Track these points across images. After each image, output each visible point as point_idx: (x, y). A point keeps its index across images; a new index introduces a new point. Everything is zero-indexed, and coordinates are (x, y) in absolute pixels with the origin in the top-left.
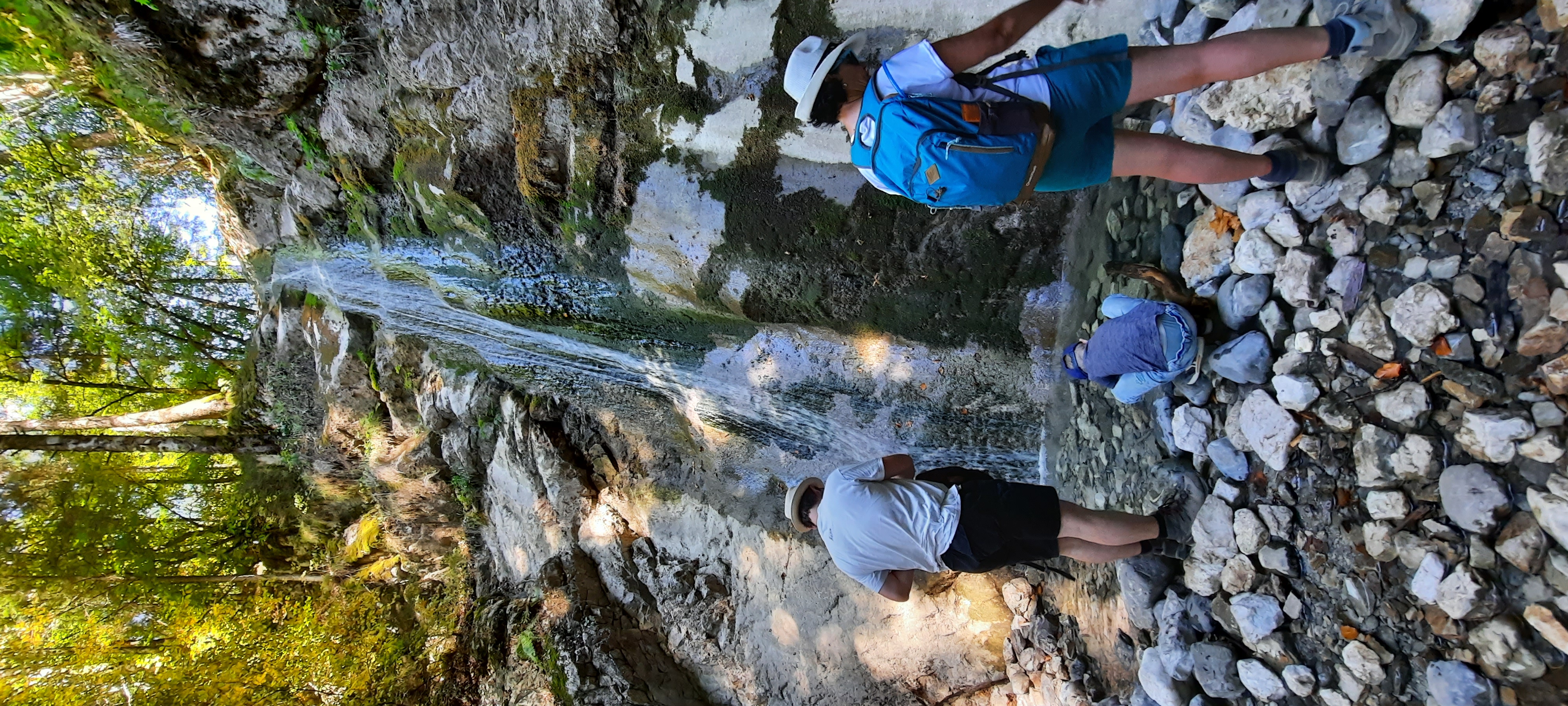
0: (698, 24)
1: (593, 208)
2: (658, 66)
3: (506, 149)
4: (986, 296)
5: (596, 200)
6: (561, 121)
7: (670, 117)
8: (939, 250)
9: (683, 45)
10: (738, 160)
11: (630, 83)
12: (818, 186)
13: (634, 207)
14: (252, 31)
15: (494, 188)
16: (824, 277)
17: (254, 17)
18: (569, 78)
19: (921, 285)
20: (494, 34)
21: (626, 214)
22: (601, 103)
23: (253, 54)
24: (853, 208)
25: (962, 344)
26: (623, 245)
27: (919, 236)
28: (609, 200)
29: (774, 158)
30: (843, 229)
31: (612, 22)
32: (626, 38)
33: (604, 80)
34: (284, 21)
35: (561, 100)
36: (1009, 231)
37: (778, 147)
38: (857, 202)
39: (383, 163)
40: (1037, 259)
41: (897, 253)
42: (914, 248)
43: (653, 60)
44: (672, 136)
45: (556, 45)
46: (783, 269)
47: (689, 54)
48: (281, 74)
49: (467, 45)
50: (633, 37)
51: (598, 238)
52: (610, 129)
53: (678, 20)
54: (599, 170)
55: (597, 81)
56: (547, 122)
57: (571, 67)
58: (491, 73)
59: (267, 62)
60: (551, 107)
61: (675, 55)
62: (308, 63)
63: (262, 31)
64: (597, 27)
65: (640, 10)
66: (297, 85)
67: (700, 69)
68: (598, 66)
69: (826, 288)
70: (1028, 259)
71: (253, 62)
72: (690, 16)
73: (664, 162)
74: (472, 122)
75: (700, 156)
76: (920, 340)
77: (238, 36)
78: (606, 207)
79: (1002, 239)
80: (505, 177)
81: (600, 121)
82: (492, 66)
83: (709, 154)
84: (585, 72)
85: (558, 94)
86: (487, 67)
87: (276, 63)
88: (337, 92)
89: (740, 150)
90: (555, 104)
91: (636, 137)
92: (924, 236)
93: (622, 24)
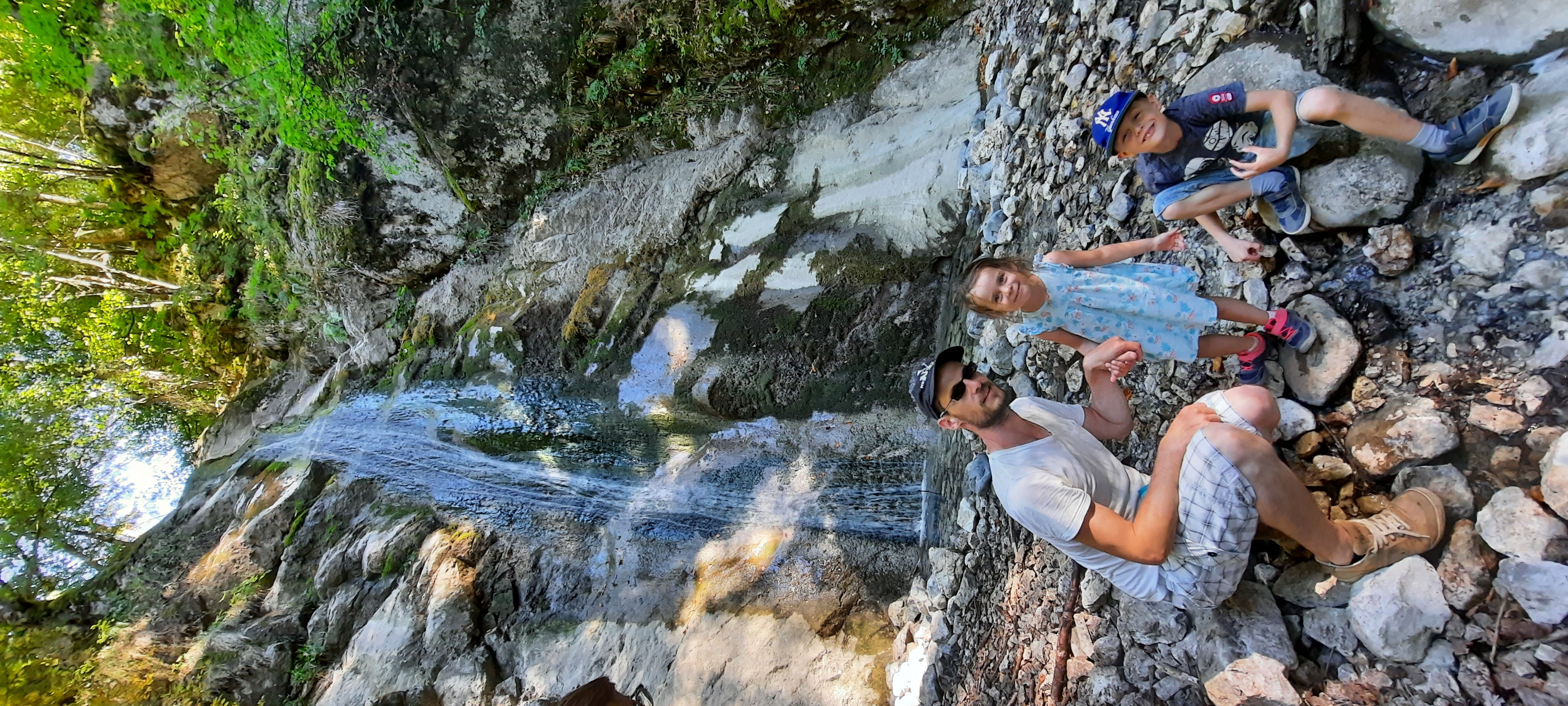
0: (733, 227)
1: (615, 340)
2: (699, 252)
3: (566, 306)
4: (887, 371)
5: (620, 334)
6: (619, 285)
7: (698, 275)
8: (858, 340)
9: (719, 238)
10: (736, 294)
11: (677, 262)
12: (785, 303)
13: (648, 338)
14: (424, 228)
15: (542, 332)
16: (777, 365)
17: (432, 221)
18: (638, 258)
19: (845, 368)
20: (600, 234)
21: (639, 343)
22: (652, 273)
23: (414, 240)
24: (806, 312)
25: (869, 409)
26: (625, 369)
27: (846, 329)
28: (630, 334)
29: (760, 290)
30: (796, 328)
31: (681, 226)
32: (685, 237)
33: (660, 261)
34: (450, 228)
35: (625, 272)
36: (902, 324)
37: (765, 283)
38: (808, 309)
39: (456, 324)
40: (921, 342)
41: (830, 342)
42: (842, 339)
43: (697, 248)
44: (695, 286)
45: (637, 238)
46: (747, 361)
47: (722, 243)
48: (422, 257)
49: (579, 237)
50: (690, 238)
51: (607, 366)
52: (653, 286)
53: (721, 227)
54: (632, 313)
55: (656, 260)
56: (609, 283)
57: (643, 252)
58: (584, 254)
59: (418, 247)
60: (616, 274)
61: (713, 244)
62: (445, 257)
63: (430, 231)
64: (670, 226)
65: (699, 224)
66: (427, 268)
67: (727, 250)
68: (660, 252)
69: (776, 373)
70: (915, 343)
71: (410, 245)
72: (729, 225)
73: (683, 302)
74: (552, 284)
75: (710, 295)
76: (839, 411)
77: (412, 228)
78: (625, 339)
79: (898, 329)
80: (556, 325)
81: (649, 281)
82: (588, 252)
83: (719, 292)
84: (651, 254)
85: (626, 267)
86: (585, 251)
87: (424, 250)
88: (458, 270)
89: (739, 286)
90: (620, 274)
91: (669, 290)
92: (849, 330)
93: (686, 229)
